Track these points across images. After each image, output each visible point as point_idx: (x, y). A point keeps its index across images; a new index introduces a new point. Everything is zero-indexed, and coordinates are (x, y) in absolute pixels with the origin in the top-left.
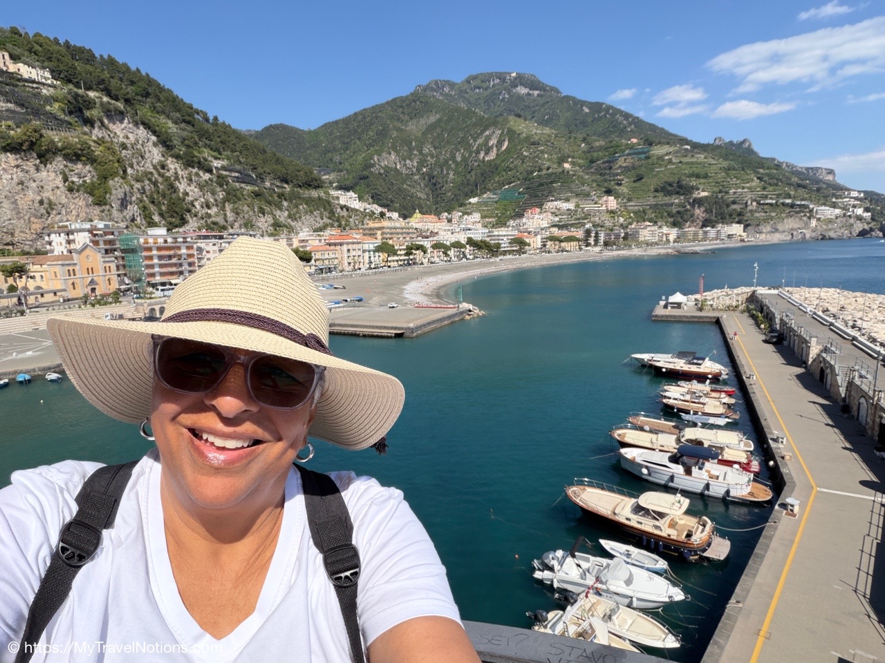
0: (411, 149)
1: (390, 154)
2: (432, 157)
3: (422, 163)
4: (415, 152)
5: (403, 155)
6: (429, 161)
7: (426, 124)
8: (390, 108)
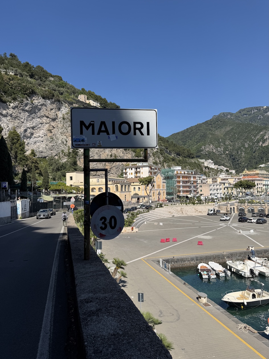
0: (219, 143)
1: (210, 145)
2: (231, 146)
3: (225, 149)
4: (222, 144)
5: (216, 146)
6: (229, 148)
7: (225, 131)
8: (205, 125)
